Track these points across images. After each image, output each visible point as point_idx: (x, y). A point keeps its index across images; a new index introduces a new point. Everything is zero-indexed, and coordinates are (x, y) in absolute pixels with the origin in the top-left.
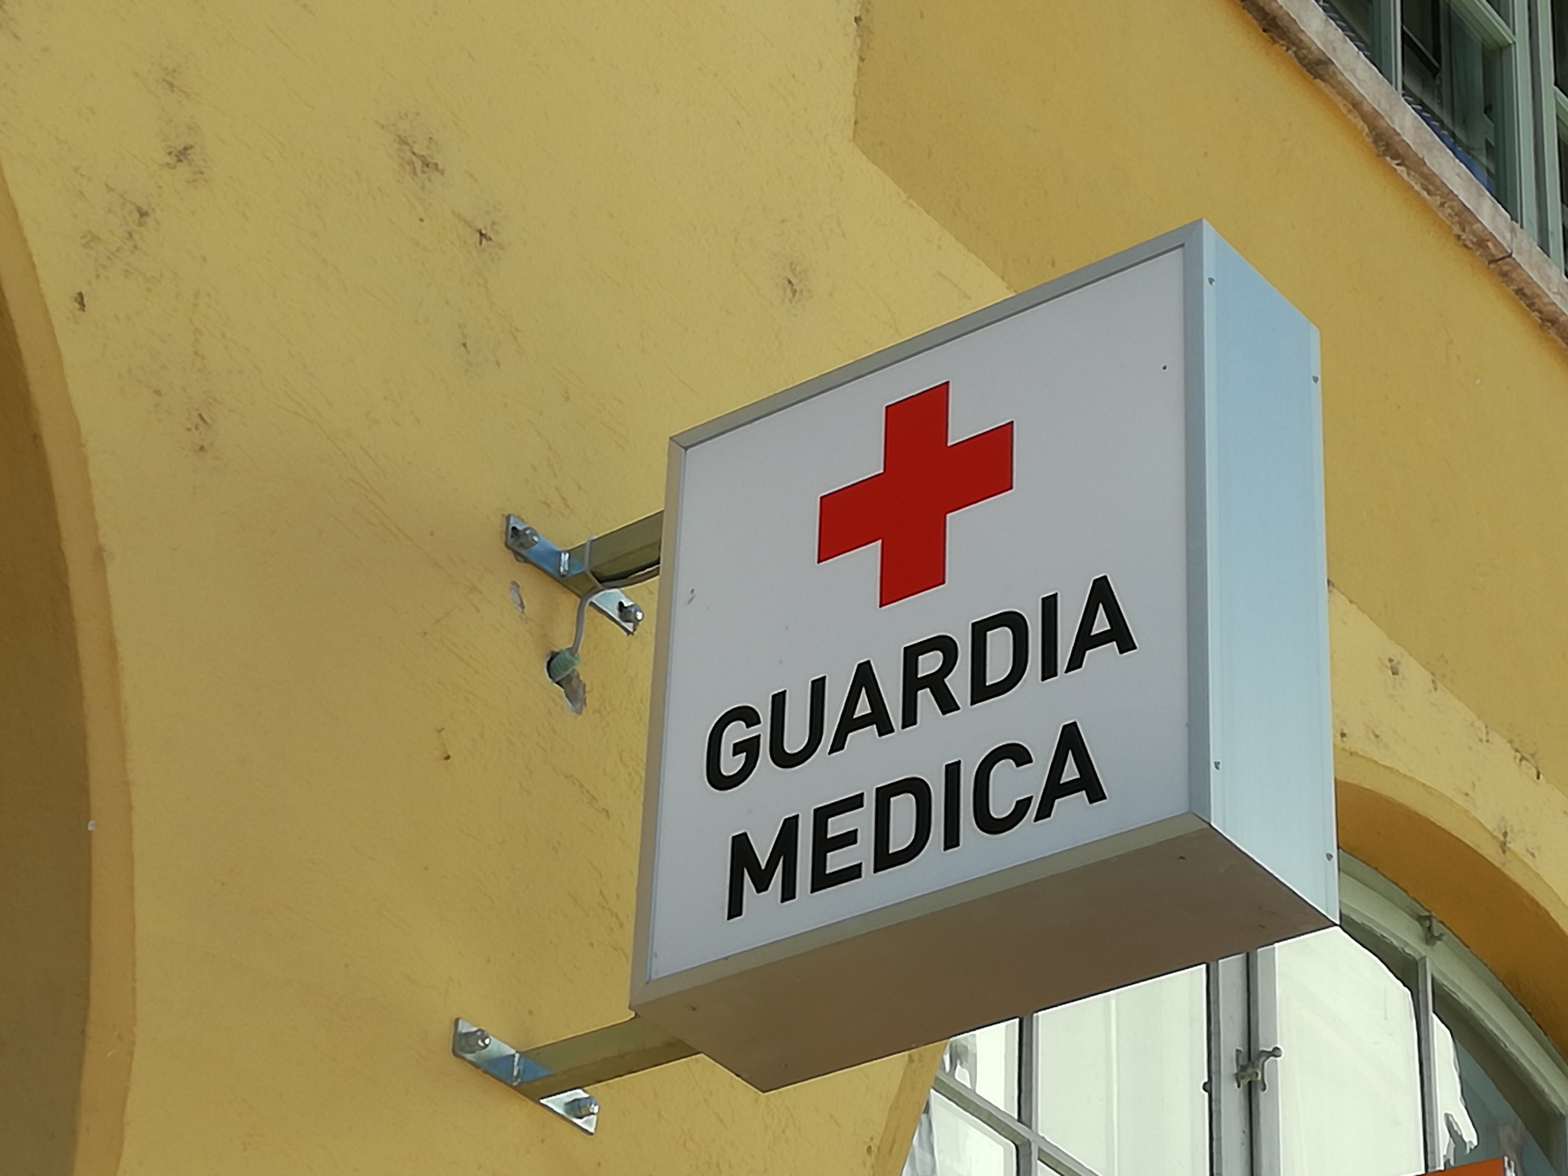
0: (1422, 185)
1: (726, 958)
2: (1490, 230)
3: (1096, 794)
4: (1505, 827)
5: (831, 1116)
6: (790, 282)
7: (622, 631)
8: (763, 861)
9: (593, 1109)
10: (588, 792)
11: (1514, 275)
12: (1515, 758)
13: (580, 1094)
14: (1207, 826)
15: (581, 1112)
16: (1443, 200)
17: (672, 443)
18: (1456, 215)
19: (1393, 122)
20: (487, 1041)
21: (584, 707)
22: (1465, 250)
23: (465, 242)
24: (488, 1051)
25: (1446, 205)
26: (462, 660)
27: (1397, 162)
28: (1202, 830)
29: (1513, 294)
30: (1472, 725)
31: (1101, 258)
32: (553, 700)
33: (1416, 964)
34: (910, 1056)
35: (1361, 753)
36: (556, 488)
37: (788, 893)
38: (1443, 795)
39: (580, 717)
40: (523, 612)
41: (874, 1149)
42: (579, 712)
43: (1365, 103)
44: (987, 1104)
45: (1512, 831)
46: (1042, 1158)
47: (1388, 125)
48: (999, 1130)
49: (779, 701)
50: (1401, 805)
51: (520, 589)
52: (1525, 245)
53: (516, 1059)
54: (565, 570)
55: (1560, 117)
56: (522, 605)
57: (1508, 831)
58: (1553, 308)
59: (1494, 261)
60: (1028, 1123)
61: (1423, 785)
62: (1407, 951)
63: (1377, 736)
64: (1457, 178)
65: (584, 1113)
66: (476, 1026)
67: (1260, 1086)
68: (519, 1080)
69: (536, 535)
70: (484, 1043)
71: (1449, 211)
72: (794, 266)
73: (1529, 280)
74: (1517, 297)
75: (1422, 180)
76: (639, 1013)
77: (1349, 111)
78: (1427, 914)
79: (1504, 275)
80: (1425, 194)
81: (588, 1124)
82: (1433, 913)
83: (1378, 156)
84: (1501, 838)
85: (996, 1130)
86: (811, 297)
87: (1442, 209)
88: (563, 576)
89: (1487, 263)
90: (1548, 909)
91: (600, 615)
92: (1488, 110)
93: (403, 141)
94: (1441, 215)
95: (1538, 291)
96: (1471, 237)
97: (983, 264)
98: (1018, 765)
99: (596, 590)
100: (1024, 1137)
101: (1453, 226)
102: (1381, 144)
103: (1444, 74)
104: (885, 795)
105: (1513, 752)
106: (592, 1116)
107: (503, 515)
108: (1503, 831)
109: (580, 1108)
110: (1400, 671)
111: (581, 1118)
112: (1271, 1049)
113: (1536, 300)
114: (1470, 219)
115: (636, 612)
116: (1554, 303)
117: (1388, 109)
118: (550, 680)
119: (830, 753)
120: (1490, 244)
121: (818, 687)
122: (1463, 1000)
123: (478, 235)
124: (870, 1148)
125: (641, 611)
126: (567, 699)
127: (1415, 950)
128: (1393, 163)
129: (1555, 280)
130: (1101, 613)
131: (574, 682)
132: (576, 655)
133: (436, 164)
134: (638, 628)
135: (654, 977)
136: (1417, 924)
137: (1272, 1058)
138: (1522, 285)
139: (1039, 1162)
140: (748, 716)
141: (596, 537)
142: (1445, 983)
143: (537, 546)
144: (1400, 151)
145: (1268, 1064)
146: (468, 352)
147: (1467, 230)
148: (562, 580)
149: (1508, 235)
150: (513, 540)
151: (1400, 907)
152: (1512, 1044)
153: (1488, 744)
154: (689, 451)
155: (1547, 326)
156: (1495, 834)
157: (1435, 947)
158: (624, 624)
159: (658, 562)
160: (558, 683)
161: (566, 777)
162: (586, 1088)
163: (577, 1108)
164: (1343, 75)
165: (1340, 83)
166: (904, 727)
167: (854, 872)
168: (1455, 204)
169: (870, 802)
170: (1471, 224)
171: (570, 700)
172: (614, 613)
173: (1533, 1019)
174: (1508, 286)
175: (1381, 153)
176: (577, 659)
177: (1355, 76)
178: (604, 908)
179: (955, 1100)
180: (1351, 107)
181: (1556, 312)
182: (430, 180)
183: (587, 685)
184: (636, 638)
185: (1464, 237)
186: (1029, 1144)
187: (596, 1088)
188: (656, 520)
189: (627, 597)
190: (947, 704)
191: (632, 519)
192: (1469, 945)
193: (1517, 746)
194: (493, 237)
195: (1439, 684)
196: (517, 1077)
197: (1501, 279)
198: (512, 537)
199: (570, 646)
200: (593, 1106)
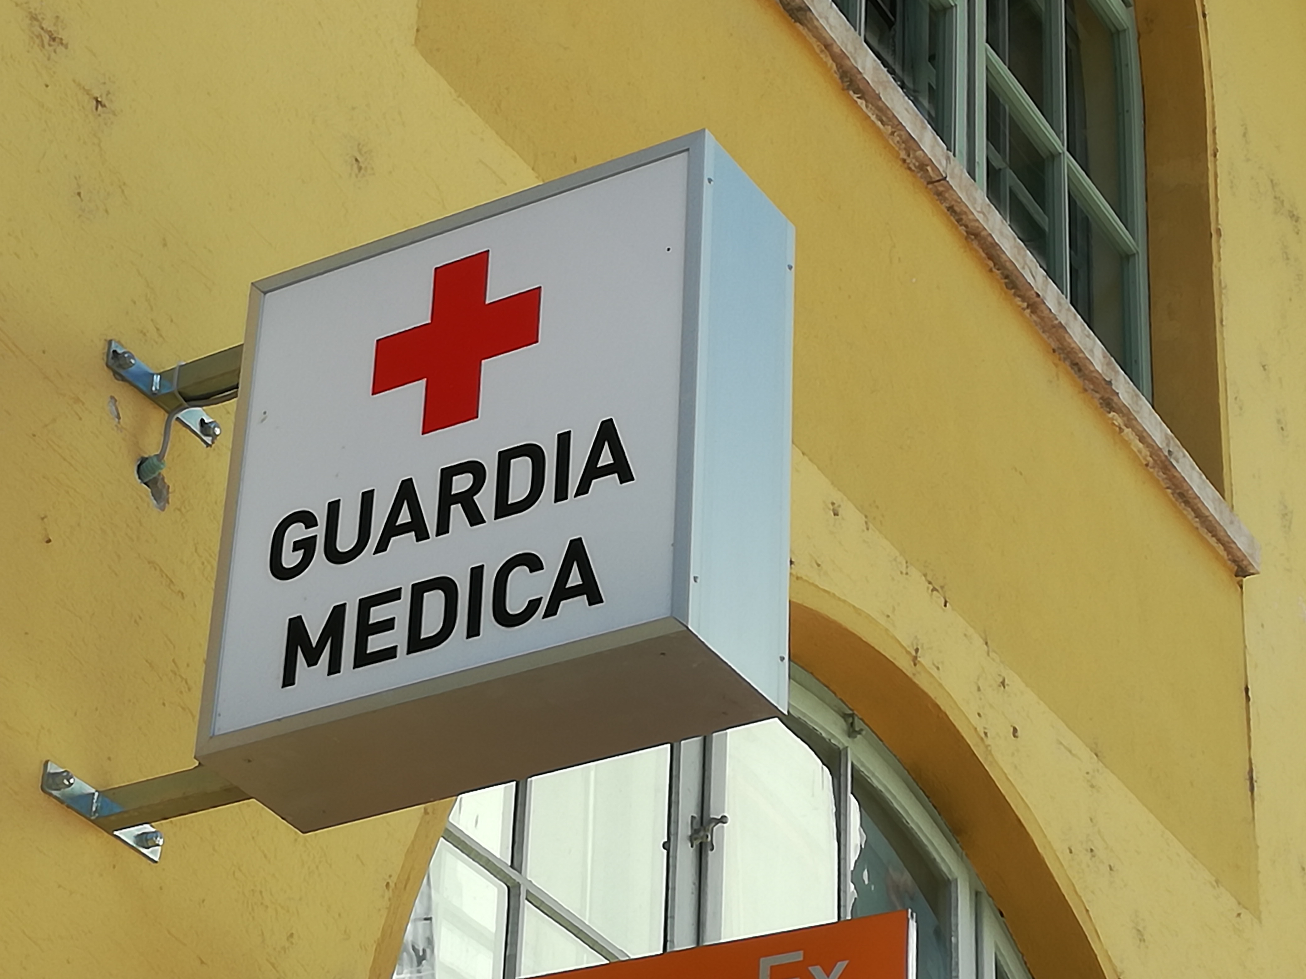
0: (877, 116)
1: (279, 720)
2: (930, 156)
3: (595, 598)
4: (917, 645)
5: (358, 856)
6: (357, 160)
7: (203, 443)
8: (314, 641)
9: (159, 841)
10: (167, 576)
11: (947, 195)
12: (928, 588)
13: (147, 828)
14: (685, 629)
15: (148, 844)
16: (894, 130)
17: (254, 288)
18: (903, 142)
19: (856, 62)
20: (72, 781)
21: (167, 505)
22: (908, 172)
23: (83, 107)
24: (72, 789)
25: (896, 134)
26: (65, 459)
27: (859, 95)
28: (682, 631)
29: (946, 210)
30: (895, 560)
31: (614, 158)
32: (141, 497)
33: (840, 752)
34: (425, 809)
35: (805, 578)
36: (152, 320)
37: (334, 668)
38: (869, 615)
39: (163, 513)
40: (119, 423)
41: (392, 885)
42: (163, 509)
43: (835, 46)
44: (487, 852)
45: (922, 647)
46: (529, 898)
47: (853, 65)
48: (495, 874)
49: (334, 508)
50: (834, 622)
51: (117, 403)
52: (957, 171)
53: (96, 797)
54: (156, 389)
55: (989, 68)
56: (119, 417)
57: (919, 647)
58: (977, 224)
59: (931, 182)
60: (519, 869)
61: (854, 607)
62: (833, 741)
63: (819, 565)
64: (906, 112)
65: (150, 845)
66: (62, 768)
67: (709, 847)
68: (97, 815)
69: (133, 358)
70: (69, 782)
71: (898, 139)
72: (361, 147)
73: (959, 200)
74: (949, 213)
75: (877, 112)
76: (202, 762)
77: (822, 51)
78: (850, 712)
79: (939, 194)
80: (879, 123)
81: (154, 853)
82: (856, 712)
83: (843, 89)
84: (914, 653)
85: (492, 873)
86: (374, 174)
87: (892, 137)
88: (155, 394)
89: (925, 183)
90: (948, 713)
91: (184, 428)
92: (932, 58)
93: (34, 18)
94: (891, 142)
95: (965, 209)
96: (914, 161)
97: (518, 156)
98: (531, 571)
99: (182, 407)
100: (515, 880)
101: (900, 152)
102: (846, 80)
103: (898, 26)
104: (419, 590)
105: (927, 584)
106: (157, 848)
107: (106, 340)
108: (915, 648)
109: (147, 840)
110: (840, 514)
111: (148, 848)
112: (719, 817)
113: (964, 217)
114: (914, 146)
115: (214, 427)
116: (977, 220)
117: (853, 51)
118: (139, 481)
119: (374, 554)
120: (929, 168)
121: (367, 498)
122: (876, 783)
123: (95, 102)
124: (388, 884)
125: (219, 427)
126: (152, 498)
127: (840, 742)
128: (855, 97)
129: (979, 201)
130: (606, 450)
131: (159, 484)
132: (163, 461)
133: (61, 39)
134: (216, 442)
135: (217, 733)
136: (842, 720)
137: (720, 824)
138: (953, 203)
139: (526, 902)
140: (308, 519)
141: (184, 363)
142: (862, 769)
143: (133, 368)
144: (861, 86)
145: (717, 829)
146: (82, 200)
147: (911, 156)
148: (154, 398)
149: (944, 162)
150: (113, 361)
151: (829, 705)
152: (913, 820)
153: (907, 576)
154: (268, 295)
155: (970, 238)
156: (908, 649)
157: (856, 739)
158: (205, 438)
159: (237, 387)
160: (145, 484)
161: (149, 563)
162: (153, 824)
163: (145, 840)
164: (818, 20)
165: (816, 28)
166: (438, 535)
167: (390, 653)
168: (903, 133)
169: (406, 595)
170: (915, 151)
171: (155, 499)
172: (196, 428)
173: (930, 802)
174: (942, 204)
175: (845, 87)
176: (163, 464)
177: (828, 22)
178: (175, 674)
179: (460, 847)
180: (823, 48)
181: (978, 227)
182: (55, 51)
183: (171, 486)
184: (214, 449)
185: (908, 161)
186: (519, 885)
187: (161, 824)
188: (236, 353)
189: (207, 414)
190: (475, 518)
191: (215, 350)
192: (883, 739)
193: (929, 579)
194: (107, 104)
195: (871, 525)
196: (95, 812)
197: (936, 197)
198: (112, 358)
199: (158, 453)
200: (158, 839)
